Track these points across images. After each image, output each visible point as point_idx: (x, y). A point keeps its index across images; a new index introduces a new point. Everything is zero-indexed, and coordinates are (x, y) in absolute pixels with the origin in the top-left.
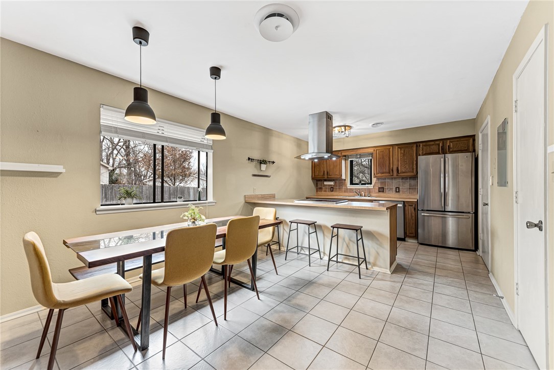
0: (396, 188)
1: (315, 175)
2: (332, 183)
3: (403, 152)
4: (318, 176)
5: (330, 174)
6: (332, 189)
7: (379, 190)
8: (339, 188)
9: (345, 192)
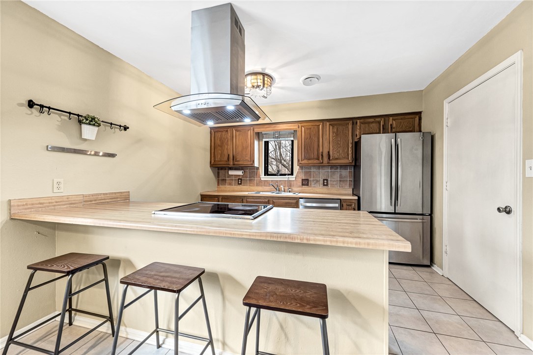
0: (324, 180)
1: (214, 161)
2: (240, 173)
3: (335, 130)
4: (219, 161)
5: (238, 160)
6: (240, 180)
7: (302, 182)
8: (250, 180)
9: (257, 185)
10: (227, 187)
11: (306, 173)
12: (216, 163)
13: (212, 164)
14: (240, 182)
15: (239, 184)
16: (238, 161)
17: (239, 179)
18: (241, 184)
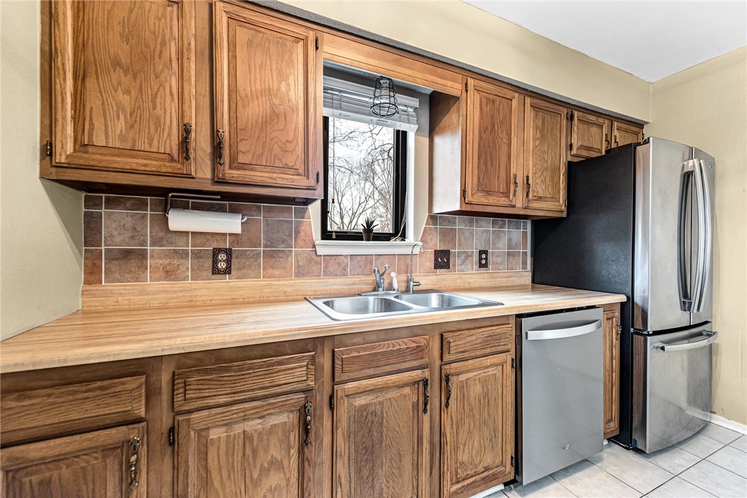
0: (481, 252)
1: (82, 146)
2: (230, 224)
4: (120, 152)
5: (242, 159)
6: (222, 257)
7: (436, 260)
8: (269, 255)
9: (301, 273)
10: (152, 288)
11: (444, 234)
12: (94, 158)
13: (61, 158)
14: (222, 265)
15: (216, 271)
16: (243, 166)
17: (216, 252)
18: (228, 271)
